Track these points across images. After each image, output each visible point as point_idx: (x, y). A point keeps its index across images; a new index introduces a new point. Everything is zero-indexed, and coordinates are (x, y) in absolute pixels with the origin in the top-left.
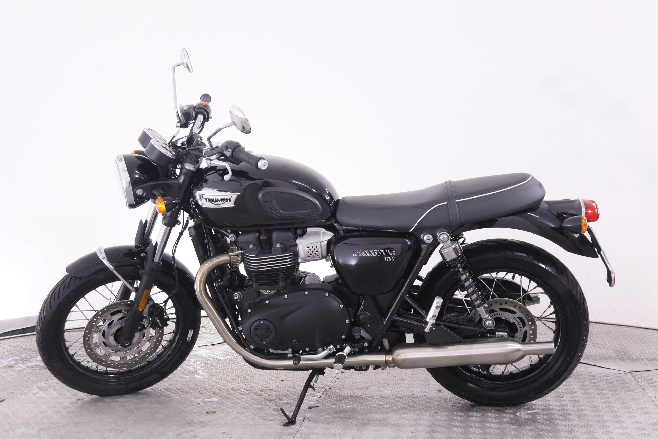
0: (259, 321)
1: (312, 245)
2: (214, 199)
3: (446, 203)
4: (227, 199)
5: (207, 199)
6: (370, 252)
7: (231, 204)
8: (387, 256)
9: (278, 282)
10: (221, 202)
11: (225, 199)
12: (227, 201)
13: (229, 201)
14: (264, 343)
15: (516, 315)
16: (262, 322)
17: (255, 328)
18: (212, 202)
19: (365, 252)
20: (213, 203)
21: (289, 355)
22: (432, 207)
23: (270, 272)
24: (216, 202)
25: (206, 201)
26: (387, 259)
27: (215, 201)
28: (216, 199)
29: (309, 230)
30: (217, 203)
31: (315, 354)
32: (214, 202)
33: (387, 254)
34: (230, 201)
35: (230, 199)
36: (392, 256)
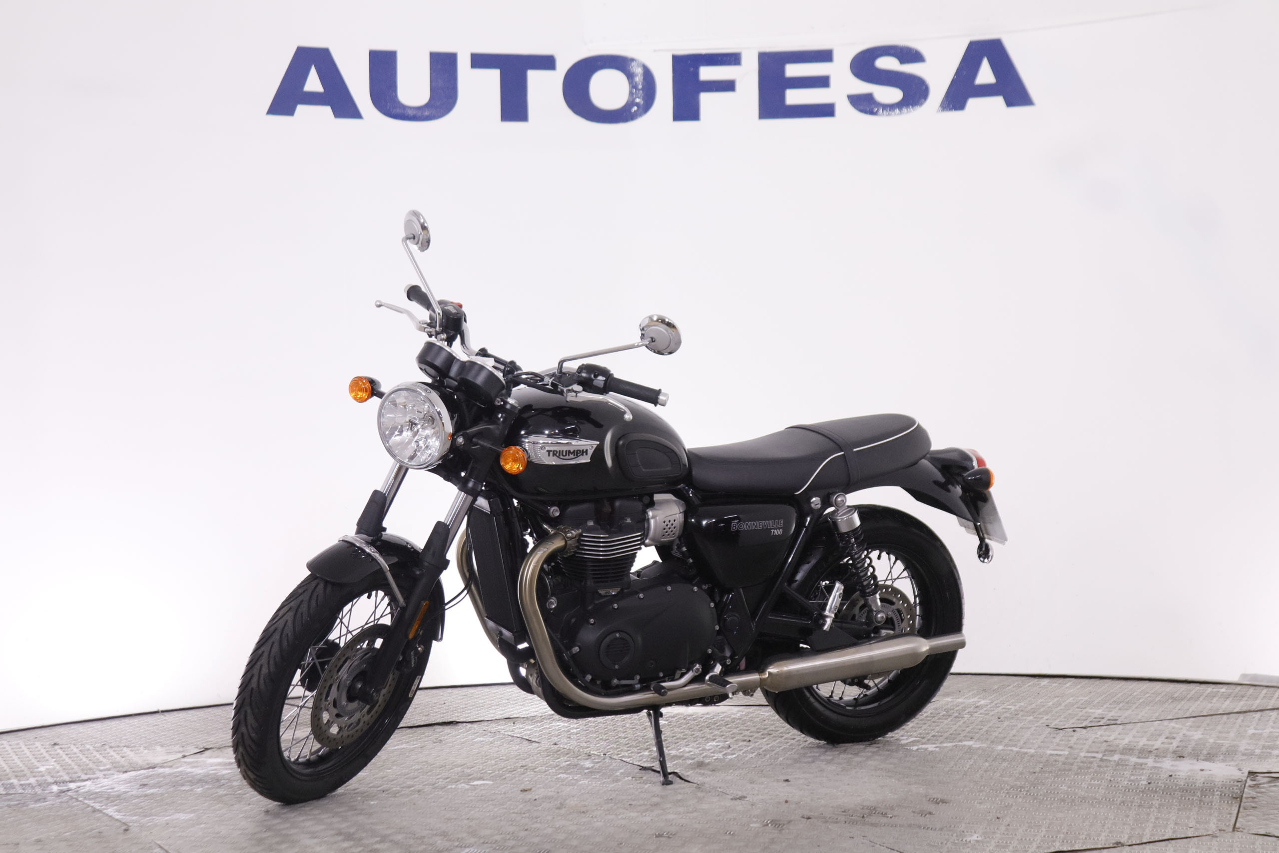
0: (614, 634)
1: (670, 518)
2: (563, 451)
3: (842, 453)
4: (583, 450)
5: (551, 451)
6: (754, 524)
7: (586, 459)
8: (775, 529)
9: (622, 576)
10: (574, 455)
11: (580, 451)
12: (582, 455)
13: (585, 454)
14: (617, 667)
15: (894, 607)
16: (618, 635)
17: (608, 646)
18: (559, 455)
19: (747, 524)
20: (561, 457)
21: (636, 686)
22: (827, 458)
23: (619, 560)
24: (566, 455)
25: (549, 455)
26: (774, 532)
27: (564, 454)
28: (566, 451)
29: (657, 497)
30: (567, 457)
31: (673, 680)
32: (563, 456)
33: (775, 526)
34: (587, 454)
35: (587, 450)
36: (779, 529)
